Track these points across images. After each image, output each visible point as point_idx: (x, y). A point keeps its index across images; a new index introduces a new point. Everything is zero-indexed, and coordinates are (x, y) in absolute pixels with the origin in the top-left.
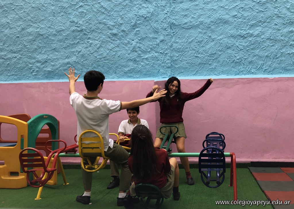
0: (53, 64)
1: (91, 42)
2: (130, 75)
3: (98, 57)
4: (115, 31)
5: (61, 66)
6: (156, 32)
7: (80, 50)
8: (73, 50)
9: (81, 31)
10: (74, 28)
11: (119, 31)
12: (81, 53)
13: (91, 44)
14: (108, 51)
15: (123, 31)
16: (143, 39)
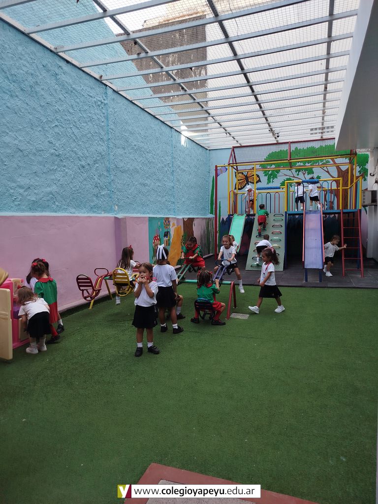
0: (36, 191)
1: (67, 170)
2: (95, 210)
3: (73, 189)
4: (83, 163)
5: (44, 196)
6: (108, 171)
7: (59, 179)
8: (53, 177)
9: (58, 156)
10: (53, 151)
11: (86, 164)
12: (60, 183)
13: (67, 173)
14: (79, 184)
15: (89, 164)
16: (100, 176)
